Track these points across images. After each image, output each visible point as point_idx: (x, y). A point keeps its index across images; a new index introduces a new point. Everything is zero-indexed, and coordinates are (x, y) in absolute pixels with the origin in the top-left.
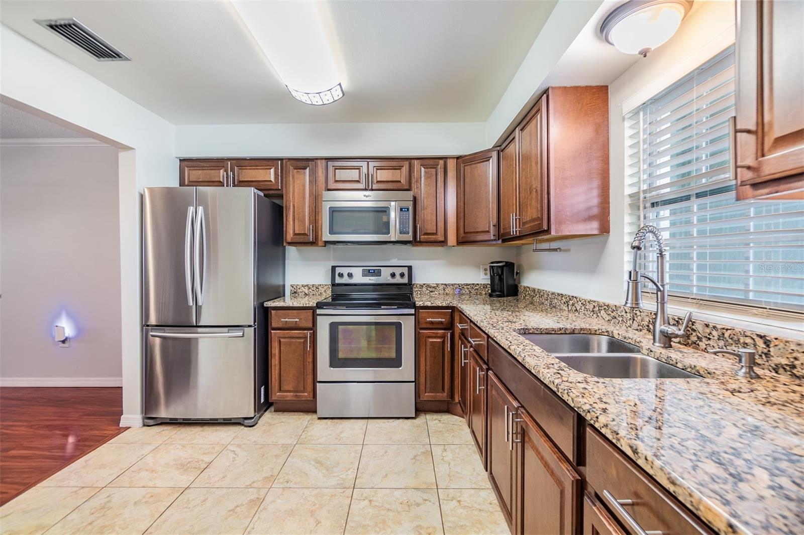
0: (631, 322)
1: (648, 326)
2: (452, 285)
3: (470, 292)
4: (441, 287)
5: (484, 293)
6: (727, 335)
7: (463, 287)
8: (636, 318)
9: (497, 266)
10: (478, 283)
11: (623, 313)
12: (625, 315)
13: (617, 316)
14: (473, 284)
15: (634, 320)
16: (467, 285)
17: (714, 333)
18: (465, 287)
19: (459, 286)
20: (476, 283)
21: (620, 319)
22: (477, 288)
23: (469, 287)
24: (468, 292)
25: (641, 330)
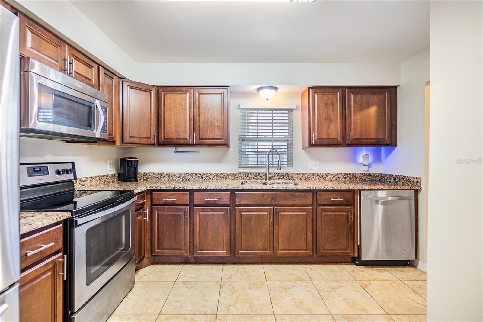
0: (246, 178)
1: (254, 177)
2: (96, 177)
3: (105, 182)
4: (89, 180)
5: (111, 181)
6: (279, 175)
7: (101, 179)
8: (248, 176)
9: (135, 161)
10: (108, 174)
11: (242, 175)
12: (243, 176)
13: (239, 177)
14: (106, 175)
15: (247, 176)
16: (104, 176)
17: (276, 175)
18: (103, 178)
19: (100, 178)
20: (107, 174)
21: (240, 177)
22: (108, 178)
23: (104, 178)
24: (104, 182)
25: (251, 179)
